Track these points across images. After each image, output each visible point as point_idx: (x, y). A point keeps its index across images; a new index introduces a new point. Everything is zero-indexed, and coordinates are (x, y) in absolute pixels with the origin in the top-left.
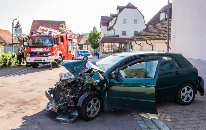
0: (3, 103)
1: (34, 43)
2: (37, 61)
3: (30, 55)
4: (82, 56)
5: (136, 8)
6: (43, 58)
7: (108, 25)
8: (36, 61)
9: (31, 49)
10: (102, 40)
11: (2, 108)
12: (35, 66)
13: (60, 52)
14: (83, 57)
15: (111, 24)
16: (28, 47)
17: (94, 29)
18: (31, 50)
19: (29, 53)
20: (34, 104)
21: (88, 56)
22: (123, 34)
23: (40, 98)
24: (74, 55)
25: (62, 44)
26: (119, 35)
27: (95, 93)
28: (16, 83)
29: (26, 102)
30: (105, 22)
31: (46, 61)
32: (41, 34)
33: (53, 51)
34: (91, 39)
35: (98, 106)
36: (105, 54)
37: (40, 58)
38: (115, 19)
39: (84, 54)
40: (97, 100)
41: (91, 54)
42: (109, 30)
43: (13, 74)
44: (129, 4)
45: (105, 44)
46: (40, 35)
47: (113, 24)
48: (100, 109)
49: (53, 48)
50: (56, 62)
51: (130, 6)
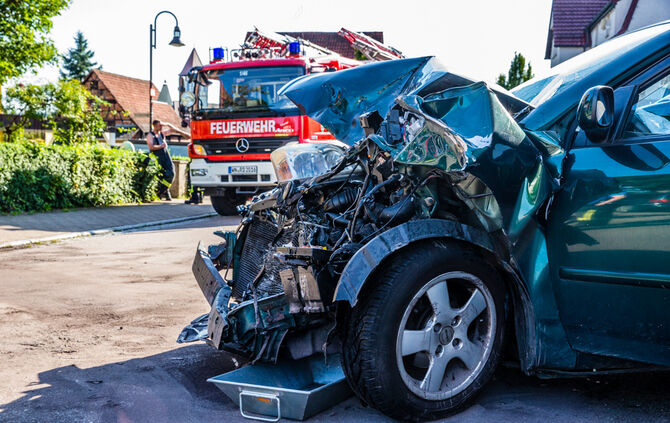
1: (226, 100)
2: (236, 178)
3: (205, 154)
6: (262, 168)
7: (586, 43)
8: (230, 182)
9: (212, 124)
12: (226, 207)
15: (601, 35)
16: (201, 114)
18: (212, 129)
19: (201, 142)
20: (146, 325)
23: (189, 305)
27: (461, 234)
28: (116, 253)
29: (112, 316)
31: (272, 181)
32: (255, 55)
35: (484, 331)
37: (248, 168)
40: (474, 287)
43: (126, 227)
46: (254, 59)
48: (491, 356)
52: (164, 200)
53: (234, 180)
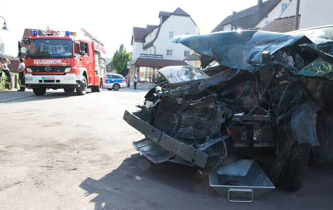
0: (4, 146)
2: (45, 81)
3: (31, 72)
4: (110, 83)
5: (188, 16)
6: (56, 77)
7: (144, 41)
8: (43, 83)
9: (35, 60)
10: (136, 62)
11: (4, 157)
12: (40, 91)
13: (85, 69)
14: (113, 84)
15: (148, 40)
16: (29, 56)
17: (122, 47)
18: (35, 62)
19: (30, 67)
21: (119, 83)
22: (167, 54)
23: (89, 136)
24: (101, 79)
25: (86, 56)
26: (162, 56)
28: (16, 112)
29: (63, 145)
30: (140, 35)
31: (61, 83)
32: (51, 35)
33: (73, 66)
34: (117, 62)
36: (141, 84)
37: (51, 77)
38: (156, 30)
39: (113, 80)
41: (124, 80)
42: (145, 48)
44: (179, 9)
45: (141, 68)
47: (153, 39)
49: (73, 60)
50: (79, 86)
51: (180, 13)
52: (7, 90)
53: (44, 82)
